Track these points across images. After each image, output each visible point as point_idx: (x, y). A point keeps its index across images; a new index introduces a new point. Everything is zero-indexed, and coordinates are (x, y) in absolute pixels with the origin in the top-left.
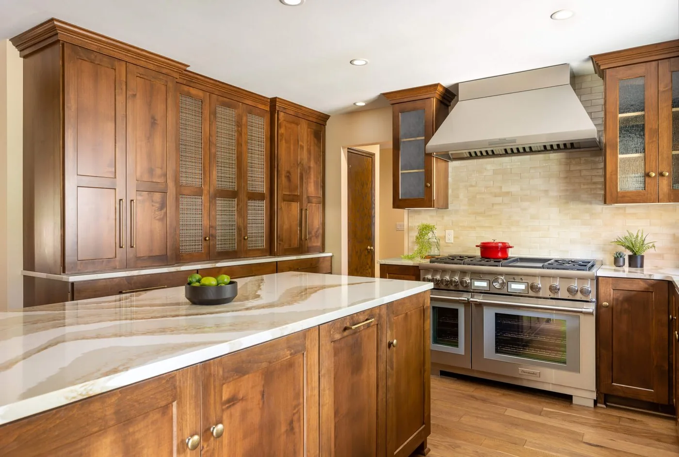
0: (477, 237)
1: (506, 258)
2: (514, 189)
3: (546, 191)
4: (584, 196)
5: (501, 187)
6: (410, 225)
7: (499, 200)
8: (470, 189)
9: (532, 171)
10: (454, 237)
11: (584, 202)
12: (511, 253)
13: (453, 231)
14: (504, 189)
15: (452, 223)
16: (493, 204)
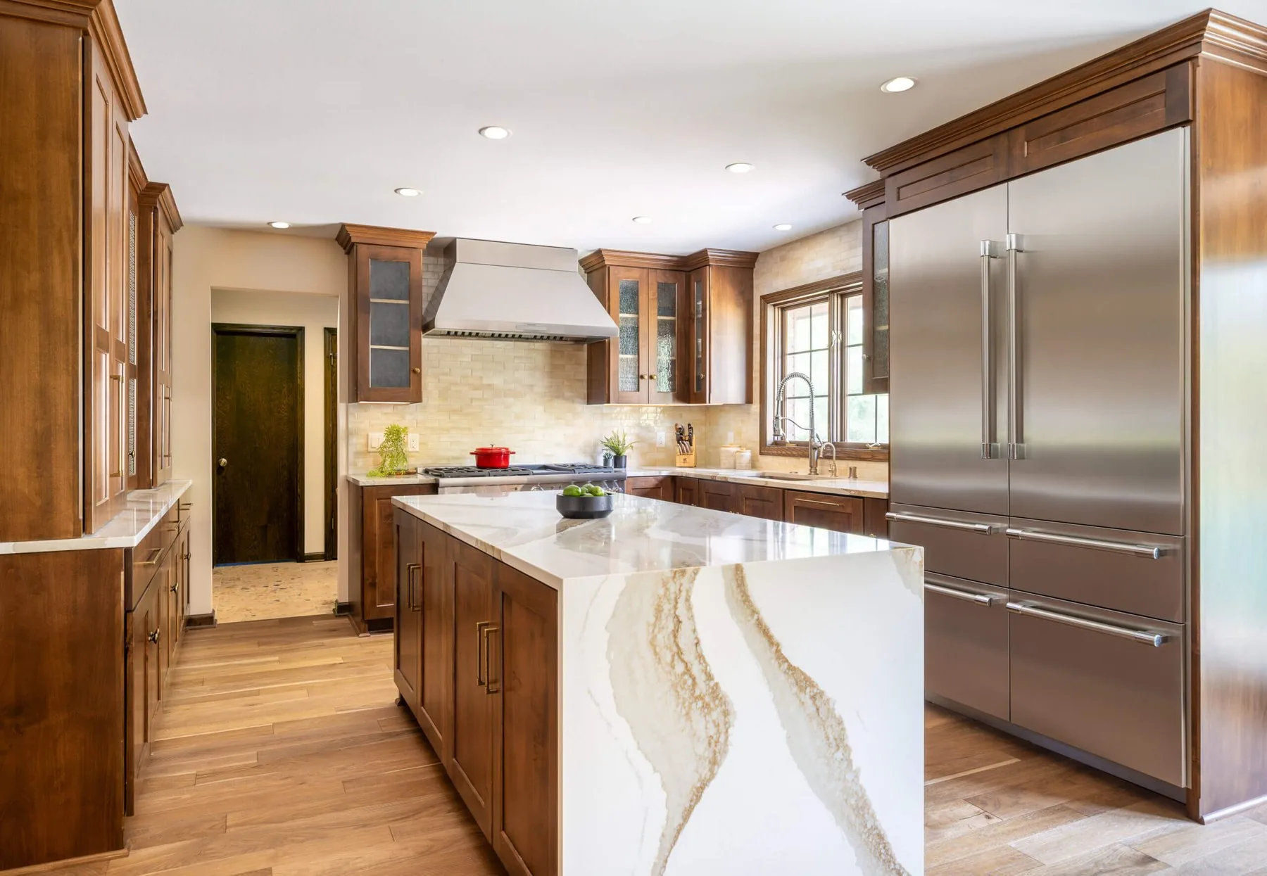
0: (451, 442)
1: (505, 468)
2: (497, 381)
3: (531, 387)
4: (568, 394)
5: (481, 378)
6: (350, 426)
7: (478, 394)
8: (441, 377)
9: (516, 361)
10: (420, 444)
11: (567, 399)
12: (513, 461)
13: (418, 435)
14: (485, 382)
15: (417, 423)
16: (472, 399)
